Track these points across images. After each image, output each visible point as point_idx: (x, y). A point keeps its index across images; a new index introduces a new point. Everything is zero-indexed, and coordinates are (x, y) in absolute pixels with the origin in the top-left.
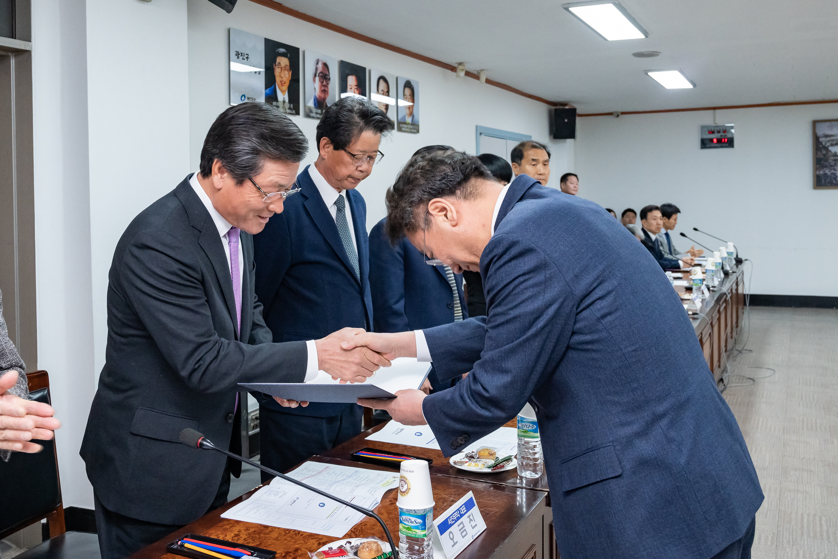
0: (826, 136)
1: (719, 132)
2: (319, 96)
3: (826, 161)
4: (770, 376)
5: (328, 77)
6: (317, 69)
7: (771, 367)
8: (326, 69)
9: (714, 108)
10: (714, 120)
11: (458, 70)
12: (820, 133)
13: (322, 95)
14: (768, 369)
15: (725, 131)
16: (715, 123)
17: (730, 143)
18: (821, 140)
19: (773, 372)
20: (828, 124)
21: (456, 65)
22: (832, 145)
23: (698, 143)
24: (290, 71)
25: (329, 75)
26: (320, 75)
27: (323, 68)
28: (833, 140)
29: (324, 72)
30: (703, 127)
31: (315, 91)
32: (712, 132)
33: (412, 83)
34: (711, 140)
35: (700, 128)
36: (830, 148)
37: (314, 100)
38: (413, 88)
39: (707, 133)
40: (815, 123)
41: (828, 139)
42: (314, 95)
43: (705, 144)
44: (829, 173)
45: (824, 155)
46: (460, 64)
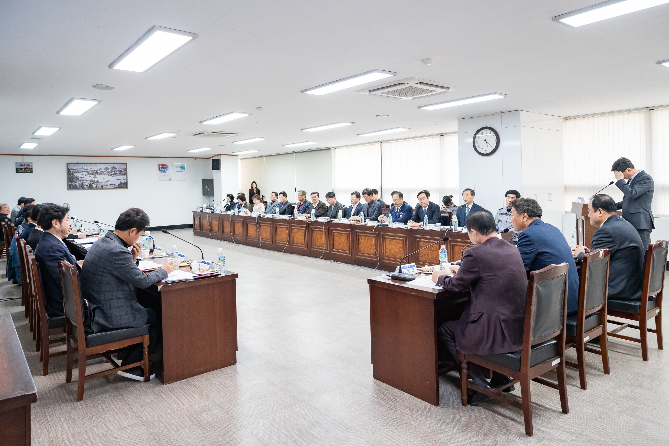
0: (73, 169)
1: (25, 165)
3: (73, 179)
9: (23, 155)
10: (23, 160)
12: (70, 168)
15: (28, 165)
16: (23, 162)
17: (31, 170)
18: (70, 171)
20: (73, 164)
22: (75, 173)
23: (15, 170)
28: (75, 171)
30: (17, 163)
32: (22, 166)
34: (22, 169)
36: (74, 174)
39: (19, 165)
40: (68, 164)
41: (73, 170)
43: (18, 170)
44: (74, 184)
45: (72, 177)
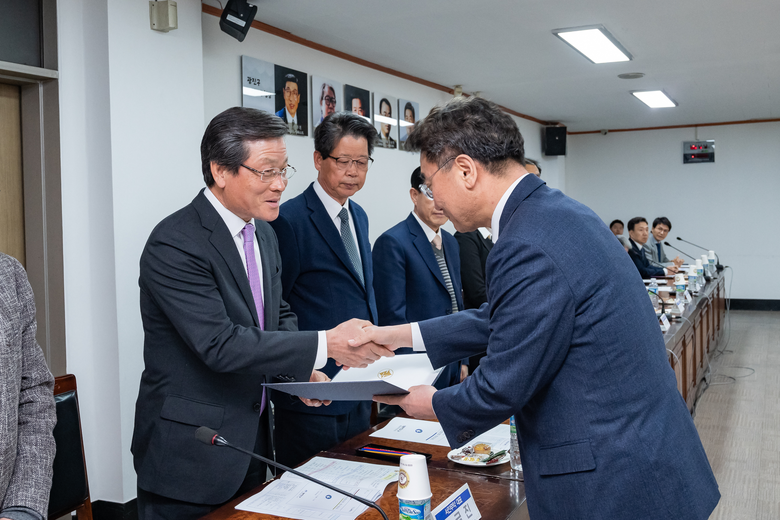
1: (699, 148)
4: (749, 375)
5: (334, 100)
6: (323, 93)
7: (750, 367)
8: (332, 93)
9: (696, 126)
10: (696, 136)
11: (455, 92)
14: (747, 368)
15: (706, 147)
16: (697, 140)
17: (711, 158)
19: (752, 371)
21: (453, 88)
23: (681, 158)
24: (299, 95)
25: (335, 99)
26: (327, 98)
27: (329, 92)
29: (330, 95)
30: (685, 144)
31: (322, 113)
33: (413, 105)
34: (693, 155)
35: (683, 144)
38: (414, 109)
39: (689, 148)
42: (321, 117)
43: (687, 159)
46: (457, 86)
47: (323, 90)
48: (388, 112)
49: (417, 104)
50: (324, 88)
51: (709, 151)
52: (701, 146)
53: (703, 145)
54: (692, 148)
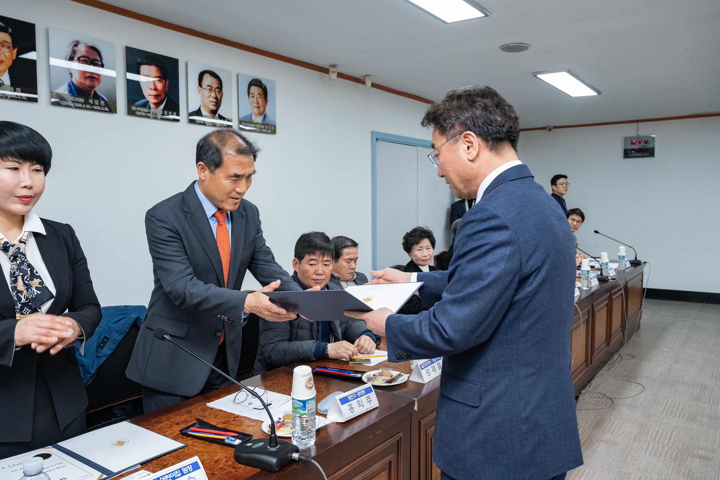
1: (640, 143)
2: (81, 83)
5: (100, 63)
6: (74, 52)
8: (96, 53)
9: (638, 121)
10: (637, 131)
11: (330, 73)
13: (88, 83)
15: (646, 142)
16: (638, 135)
17: (651, 153)
21: (328, 68)
23: (621, 153)
24: (14, 49)
25: (101, 61)
26: (82, 59)
27: (87, 52)
29: (92, 57)
30: (626, 139)
31: (72, 77)
33: (263, 83)
34: (634, 150)
35: (624, 138)
37: (70, 86)
38: (265, 87)
39: (630, 143)
42: (69, 80)
43: (627, 154)
46: (334, 66)
47: (73, 48)
48: (215, 85)
49: (274, 83)
50: (76, 45)
51: (650, 146)
52: (642, 141)
53: (643, 140)
54: (633, 143)
